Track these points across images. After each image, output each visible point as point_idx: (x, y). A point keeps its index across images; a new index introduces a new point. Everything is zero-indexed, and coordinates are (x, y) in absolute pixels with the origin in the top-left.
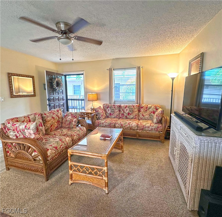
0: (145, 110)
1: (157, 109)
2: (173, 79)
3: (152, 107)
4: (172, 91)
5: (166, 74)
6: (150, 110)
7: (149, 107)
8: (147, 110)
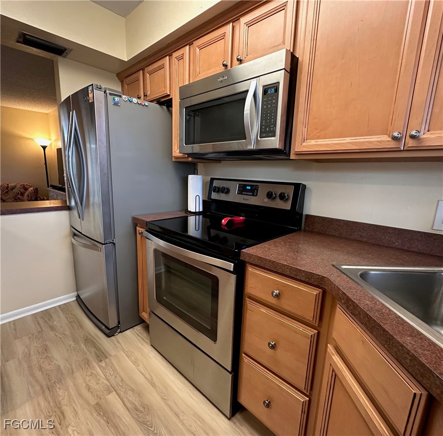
0: (5, 192)
1: (26, 189)
2: (44, 148)
3: (17, 187)
4: (46, 164)
5: (32, 139)
6: (14, 190)
7: (11, 186)
8: (8, 191)
